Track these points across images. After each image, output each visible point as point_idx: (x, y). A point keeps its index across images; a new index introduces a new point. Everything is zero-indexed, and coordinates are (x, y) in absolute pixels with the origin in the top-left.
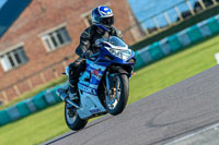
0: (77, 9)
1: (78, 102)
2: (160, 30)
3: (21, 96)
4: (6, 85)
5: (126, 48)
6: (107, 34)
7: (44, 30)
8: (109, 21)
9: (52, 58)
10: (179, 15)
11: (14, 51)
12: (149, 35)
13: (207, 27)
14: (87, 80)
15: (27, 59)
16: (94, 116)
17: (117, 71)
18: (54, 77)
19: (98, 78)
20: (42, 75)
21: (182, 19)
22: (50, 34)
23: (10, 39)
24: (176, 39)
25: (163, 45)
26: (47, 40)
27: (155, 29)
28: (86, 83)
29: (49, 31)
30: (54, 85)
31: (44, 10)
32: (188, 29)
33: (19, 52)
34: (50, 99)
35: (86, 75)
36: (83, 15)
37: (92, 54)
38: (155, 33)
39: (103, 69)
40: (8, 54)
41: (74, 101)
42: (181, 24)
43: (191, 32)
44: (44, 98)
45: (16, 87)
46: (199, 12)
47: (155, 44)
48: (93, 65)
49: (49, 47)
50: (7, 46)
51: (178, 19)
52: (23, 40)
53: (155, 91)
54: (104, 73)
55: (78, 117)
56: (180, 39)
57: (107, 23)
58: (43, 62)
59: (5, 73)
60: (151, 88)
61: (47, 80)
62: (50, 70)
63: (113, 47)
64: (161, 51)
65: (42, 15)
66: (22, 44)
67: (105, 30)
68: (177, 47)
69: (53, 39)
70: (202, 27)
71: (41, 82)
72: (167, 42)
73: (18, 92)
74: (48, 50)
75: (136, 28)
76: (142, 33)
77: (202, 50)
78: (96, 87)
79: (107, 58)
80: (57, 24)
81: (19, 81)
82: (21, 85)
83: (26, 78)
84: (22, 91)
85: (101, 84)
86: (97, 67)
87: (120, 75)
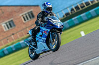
0: (18, 12)
1: (36, 46)
5: (59, 21)
6: (49, 15)
7: (3, 21)
8: (50, 9)
9: (7, 34)
10: (64, 14)
13: (77, 20)
14: (41, 36)
16: (43, 52)
17: (55, 32)
18: (8, 42)
20: (2, 41)
21: (65, 16)
22: (6, 23)
26: (4, 26)
28: (41, 37)
29: (5, 22)
30: (8, 46)
31: (3, 13)
32: (68, 21)
34: (6, 52)
35: (40, 33)
36: (21, 15)
39: (49, 30)
41: (34, 46)
42: (65, 18)
43: (70, 22)
44: (3, 52)
46: (73, 13)
48: (43, 29)
49: (5, 29)
51: (64, 16)
54: (49, 32)
57: (49, 10)
58: (3, 36)
61: (5, 44)
62: (6, 39)
63: (53, 20)
65: (2, 15)
69: (7, 25)
70: (75, 20)
71: (2, 45)
74: (5, 30)
77: (74, 30)
78: (45, 39)
80: (9, 19)
85: (48, 38)
86: (46, 30)
87: (57, 33)
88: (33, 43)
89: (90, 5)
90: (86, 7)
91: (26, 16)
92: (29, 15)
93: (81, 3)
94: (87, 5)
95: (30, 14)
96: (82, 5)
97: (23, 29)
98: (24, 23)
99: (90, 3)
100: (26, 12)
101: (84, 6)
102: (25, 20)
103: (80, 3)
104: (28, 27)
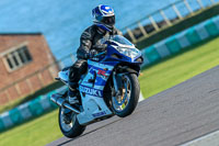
6: (108, 35)
8: (110, 20)
14: (92, 81)
16: (96, 120)
19: (104, 79)
36: (2, 54)
39: (111, 68)
48: (98, 65)
54: (111, 73)
57: (109, 23)
67: (106, 30)
75: (54, 66)
78: (102, 88)
85: (108, 85)
87: (129, 74)
88: (71, 100)
89: (154, 33)
90: (146, 36)
91: (14, 58)
92: (20, 55)
93: (136, 26)
94: (148, 32)
95: (22, 51)
96: (138, 33)
97: (8, 86)
98: (9, 74)
99: (156, 26)
100: (13, 49)
101: (142, 35)
102: (11, 66)
103: (133, 27)
104: (18, 82)
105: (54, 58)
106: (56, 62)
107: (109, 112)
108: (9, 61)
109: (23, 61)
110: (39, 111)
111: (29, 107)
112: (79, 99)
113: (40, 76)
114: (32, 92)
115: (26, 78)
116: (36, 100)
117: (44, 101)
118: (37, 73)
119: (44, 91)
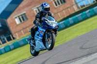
2: (86, 7)
3: (25, 35)
4: (18, 30)
6: (47, 15)
7: (35, 6)
8: (48, 9)
11: (21, 15)
12: (81, 9)
14: (38, 35)
15: (27, 19)
17: (50, 32)
19: (42, 34)
21: (96, 2)
22: (38, 8)
23: (20, 10)
24: (93, 10)
25: (87, 13)
26: (36, 11)
27: (84, 6)
33: (23, 16)
35: (38, 33)
37: (40, 24)
38: (84, 8)
39: (44, 30)
40: (19, 16)
42: (96, 4)
45: (22, 31)
47: (84, 13)
48: (40, 29)
50: (18, 13)
51: (94, 2)
52: (25, 10)
53: (84, 33)
55: (35, 51)
56: (95, 11)
59: (17, 25)
60: (82, 32)
64: (87, 16)
66: (25, 12)
67: (46, 13)
68: (94, 14)
72: (89, 12)
73: (23, 33)
75: (75, 5)
76: (78, 7)
79: (46, 26)
80: (41, 3)
81: (24, 29)
82: (24, 30)
83: (26, 27)
84: (25, 33)
86: (42, 30)
88: (32, 41)
98: (55, 8)
102: (56, 5)
105: (75, 2)
106: (76, 4)
107: (45, 48)
108: (55, 3)
109: (62, 3)
110: (69, 25)
111: (64, 23)
112: (35, 42)
113: (69, 9)
114: (66, 16)
115: (63, 10)
116: (67, 20)
117: (71, 20)
118: (68, 8)
119: (71, 16)
